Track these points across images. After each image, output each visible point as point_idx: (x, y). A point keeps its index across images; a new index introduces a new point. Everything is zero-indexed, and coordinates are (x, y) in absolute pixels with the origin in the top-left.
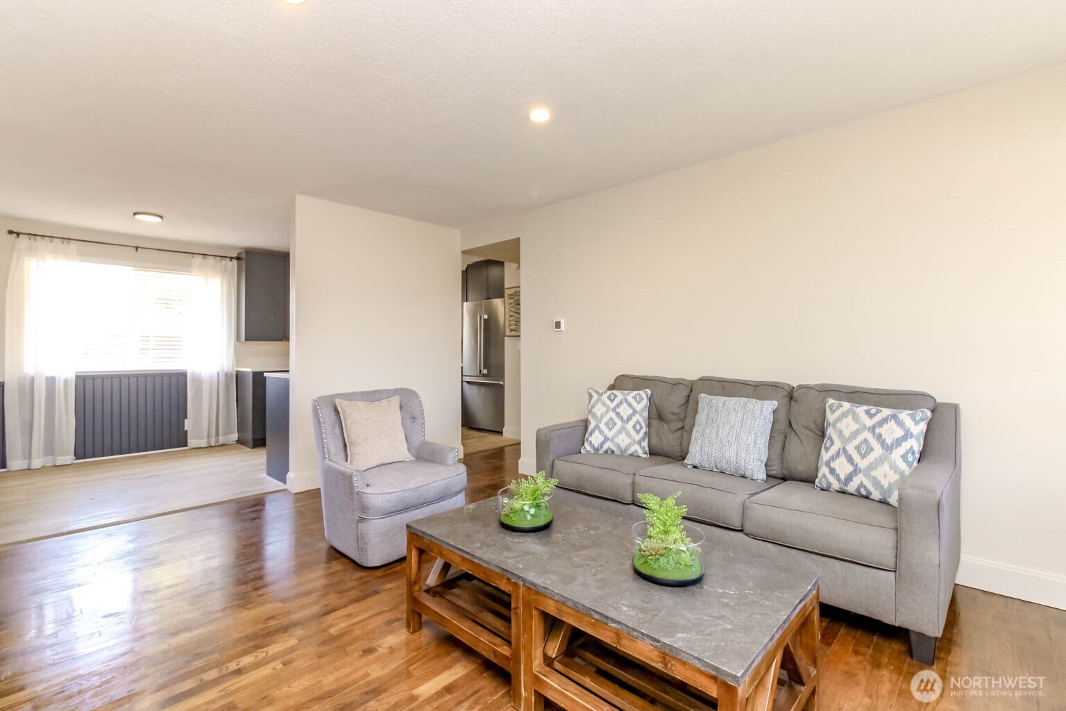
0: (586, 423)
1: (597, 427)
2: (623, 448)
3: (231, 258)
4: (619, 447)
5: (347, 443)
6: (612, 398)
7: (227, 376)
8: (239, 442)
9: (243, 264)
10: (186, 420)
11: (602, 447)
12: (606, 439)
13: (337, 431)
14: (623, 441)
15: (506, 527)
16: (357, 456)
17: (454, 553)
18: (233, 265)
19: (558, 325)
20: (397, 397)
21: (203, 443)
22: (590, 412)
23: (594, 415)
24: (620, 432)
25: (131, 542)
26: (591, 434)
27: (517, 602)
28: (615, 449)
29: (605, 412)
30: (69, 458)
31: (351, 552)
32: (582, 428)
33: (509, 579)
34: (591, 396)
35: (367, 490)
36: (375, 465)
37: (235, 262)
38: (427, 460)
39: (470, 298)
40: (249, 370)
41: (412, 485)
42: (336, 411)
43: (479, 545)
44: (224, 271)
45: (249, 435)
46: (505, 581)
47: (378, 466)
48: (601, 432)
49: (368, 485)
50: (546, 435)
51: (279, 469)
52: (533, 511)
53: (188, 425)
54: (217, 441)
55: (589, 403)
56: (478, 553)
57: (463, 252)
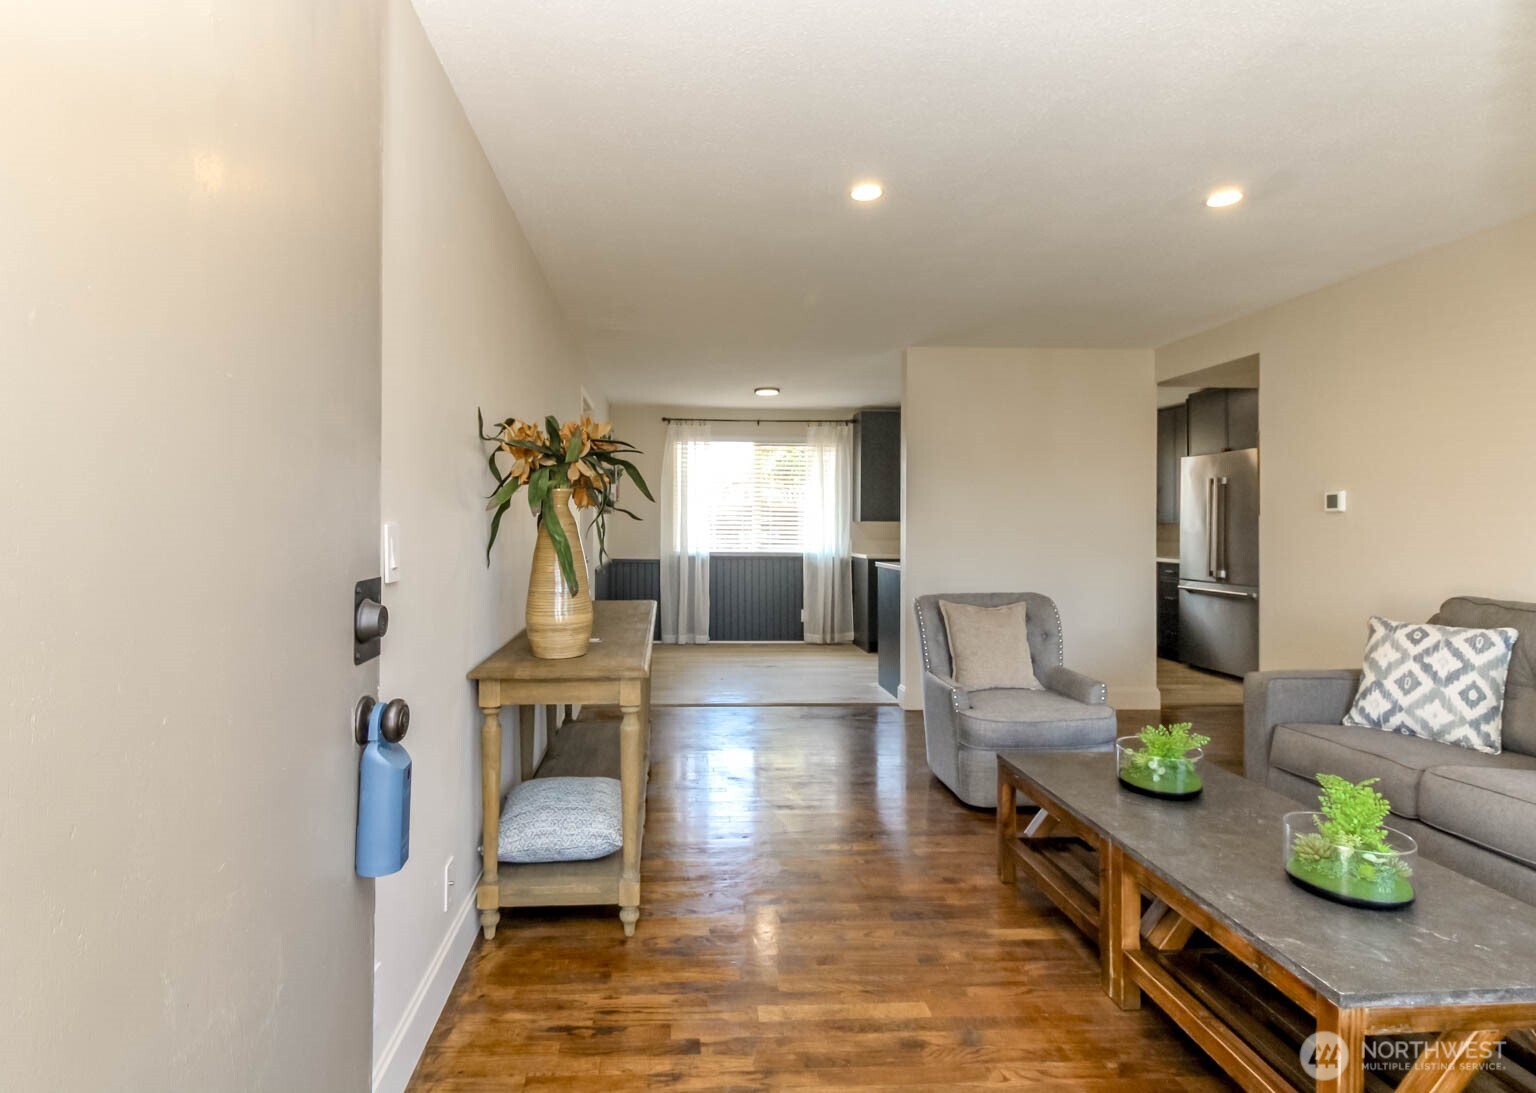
0: (1357, 677)
1: (1378, 684)
2: (1435, 729)
3: (847, 422)
4: (1425, 725)
5: (953, 655)
6: (1420, 635)
7: (843, 562)
8: (856, 642)
9: (859, 427)
10: (802, 611)
11: (1386, 720)
12: (1396, 708)
13: (941, 638)
14: (1435, 716)
15: (1127, 787)
16: (964, 673)
17: (1042, 795)
18: (849, 430)
19: (1332, 501)
20: (1023, 603)
21: (818, 638)
22: (1367, 658)
23: (1374, 664)
24: (1429, 698)
25: (751, 723)
26: (1364, 696)
27: (1106, 863)
28: (1417, 728)
29: (1397, 661)
30: (704, 638)
31: (952, 784)
32: (1348, 684)
33: (1097, 835)
34: (1372, 631)
35: (969, 713)
36: (987, 687)
37: (851, 425)
38: (1061, 693)
39: (1193, 449)
40: (864, 556)
41: (1028, 717)
42: (940, 614)
43: (1075, 793)
44: (840, 437)
45: (865, 637)
46: (1093, 836)
47: (991, 689)
48: (1386, 695)
49: (971, 708)
50: (1261, 683)
51: (890, 679)
52: (1162, 771)
53: (804, 616)
54: (832, 638)
55: (1369, 641)
56: (1069, 800)
57: (1161, 384)
